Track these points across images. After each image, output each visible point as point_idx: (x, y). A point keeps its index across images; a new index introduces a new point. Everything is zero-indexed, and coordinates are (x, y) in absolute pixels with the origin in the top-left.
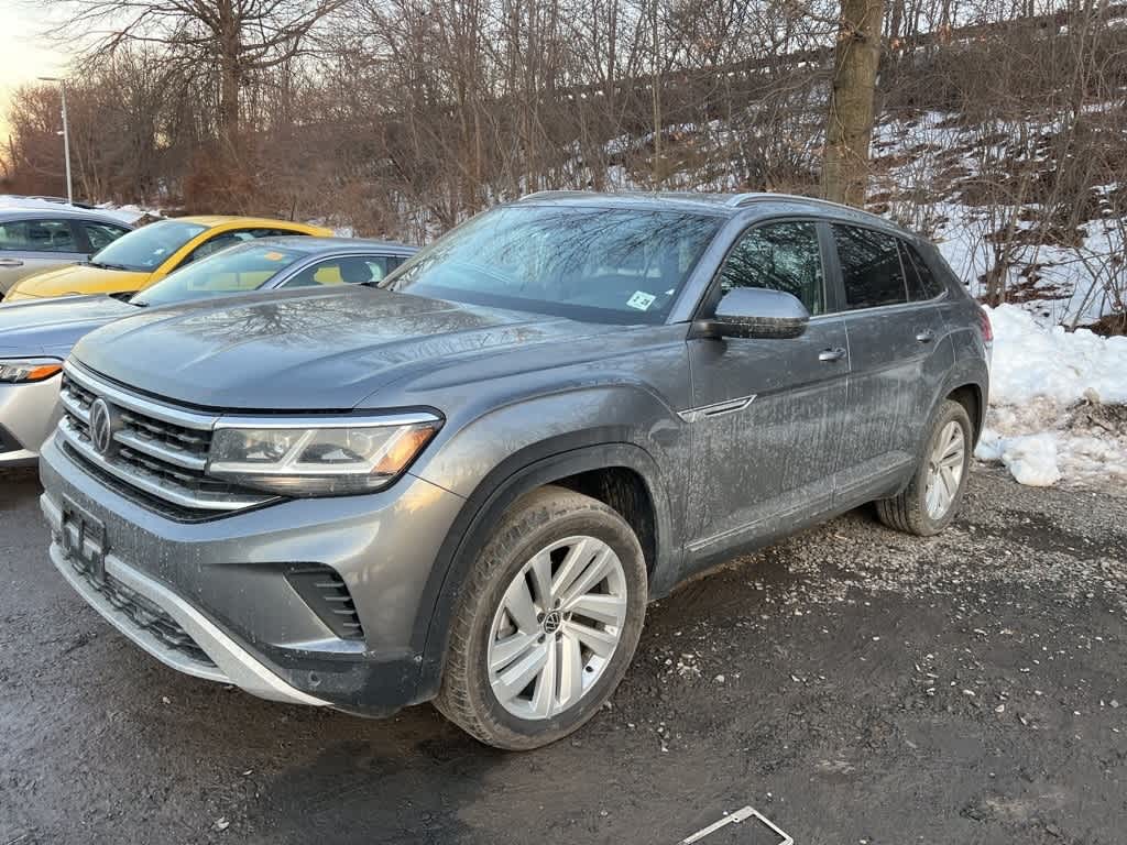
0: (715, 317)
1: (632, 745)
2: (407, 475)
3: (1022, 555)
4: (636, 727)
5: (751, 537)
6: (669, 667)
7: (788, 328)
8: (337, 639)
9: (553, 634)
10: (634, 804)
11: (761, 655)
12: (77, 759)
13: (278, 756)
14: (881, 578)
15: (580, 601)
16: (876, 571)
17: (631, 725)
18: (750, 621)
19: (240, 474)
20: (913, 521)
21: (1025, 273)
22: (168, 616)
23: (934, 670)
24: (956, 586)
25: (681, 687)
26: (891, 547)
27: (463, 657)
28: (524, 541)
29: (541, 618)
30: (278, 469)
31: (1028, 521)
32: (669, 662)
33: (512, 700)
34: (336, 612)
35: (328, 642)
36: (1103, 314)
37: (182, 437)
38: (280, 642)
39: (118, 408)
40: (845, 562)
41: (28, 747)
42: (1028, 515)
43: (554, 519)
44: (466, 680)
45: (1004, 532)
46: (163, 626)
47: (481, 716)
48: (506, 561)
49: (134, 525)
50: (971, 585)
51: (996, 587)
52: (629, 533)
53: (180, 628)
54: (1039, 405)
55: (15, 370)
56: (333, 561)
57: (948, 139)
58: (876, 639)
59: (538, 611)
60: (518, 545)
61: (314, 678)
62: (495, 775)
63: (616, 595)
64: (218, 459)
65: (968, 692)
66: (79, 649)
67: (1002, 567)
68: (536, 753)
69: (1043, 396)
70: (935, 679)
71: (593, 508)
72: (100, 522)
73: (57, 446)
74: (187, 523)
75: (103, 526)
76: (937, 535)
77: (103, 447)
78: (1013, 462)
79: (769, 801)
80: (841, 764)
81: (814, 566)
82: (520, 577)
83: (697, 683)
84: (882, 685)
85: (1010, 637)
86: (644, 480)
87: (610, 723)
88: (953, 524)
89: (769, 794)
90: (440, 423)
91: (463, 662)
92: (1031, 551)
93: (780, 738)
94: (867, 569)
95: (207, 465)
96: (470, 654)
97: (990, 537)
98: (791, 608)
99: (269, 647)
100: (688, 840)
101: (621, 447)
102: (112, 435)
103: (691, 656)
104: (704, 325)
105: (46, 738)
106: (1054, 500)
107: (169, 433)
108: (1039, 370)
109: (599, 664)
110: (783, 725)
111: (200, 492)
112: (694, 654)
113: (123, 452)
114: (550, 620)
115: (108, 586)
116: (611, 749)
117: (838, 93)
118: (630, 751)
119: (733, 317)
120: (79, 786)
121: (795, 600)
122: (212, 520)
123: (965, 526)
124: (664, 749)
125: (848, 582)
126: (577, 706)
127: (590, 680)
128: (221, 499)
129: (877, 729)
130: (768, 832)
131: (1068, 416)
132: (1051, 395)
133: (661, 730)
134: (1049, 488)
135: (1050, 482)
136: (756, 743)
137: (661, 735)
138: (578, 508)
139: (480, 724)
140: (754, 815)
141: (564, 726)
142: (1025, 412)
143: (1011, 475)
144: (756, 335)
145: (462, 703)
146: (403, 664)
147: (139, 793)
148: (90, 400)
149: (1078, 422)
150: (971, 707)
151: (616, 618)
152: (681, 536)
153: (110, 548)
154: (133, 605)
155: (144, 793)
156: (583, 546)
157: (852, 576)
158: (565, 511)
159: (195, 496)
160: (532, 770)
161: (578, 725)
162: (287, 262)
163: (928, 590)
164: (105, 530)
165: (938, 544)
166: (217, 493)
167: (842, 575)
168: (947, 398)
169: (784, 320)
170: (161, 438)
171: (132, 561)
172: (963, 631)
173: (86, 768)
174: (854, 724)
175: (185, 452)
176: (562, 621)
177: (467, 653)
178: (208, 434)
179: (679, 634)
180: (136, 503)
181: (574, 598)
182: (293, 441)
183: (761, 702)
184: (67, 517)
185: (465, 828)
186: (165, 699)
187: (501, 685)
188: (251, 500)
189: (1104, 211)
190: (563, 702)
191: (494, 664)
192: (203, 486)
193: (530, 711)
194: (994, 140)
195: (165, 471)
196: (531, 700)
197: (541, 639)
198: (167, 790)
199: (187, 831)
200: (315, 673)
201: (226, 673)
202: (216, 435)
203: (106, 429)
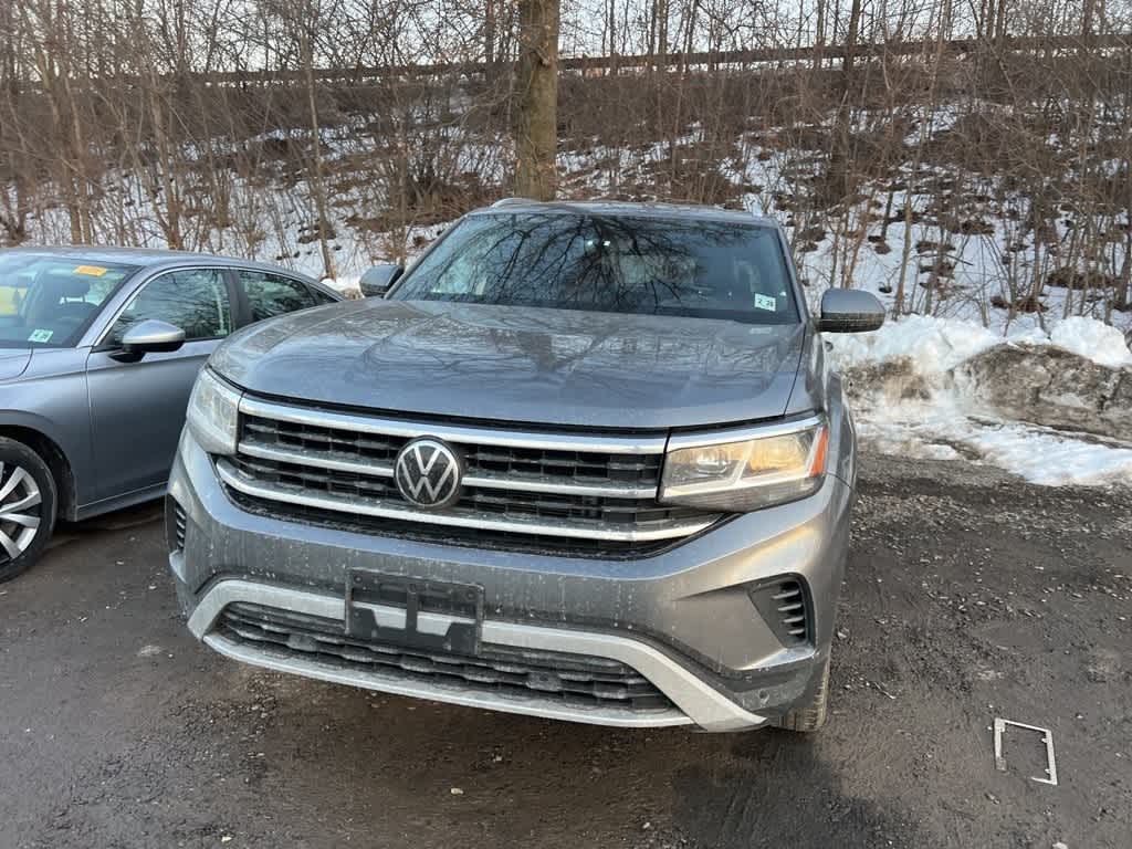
2: (828, 475)
8: (785, 650)
19: (698, 497)
22: (625, 665)
30: (732, 484)
34: (788, 621)
35: (778, 656)
37: (612, 466)
46: (601, 683)
53: (640, 677)
56: (799, 568)
58: (879, 580)
61: (762, 696)
64: (674, 482)
72: (473, 585)
75: (480, 589)
77: (441, 498)
79: (998, 711)
80: (992, 673)
87: (832, 690)
89: (991, 706)
95: (659, 493)
99: (733, 672)
102: (459, 481)
113: (481, 498)
122: (668, 551)
124: (893, 698)
130: (1027, 731)
137: (874, 688)
140: (1006, 723)
148: (379, 446)
154: (526, 673)
159: (635, 529)
162: (119, 277)
164: (484, 593)
171: (547, 618)
178: (660, 459)
188: (703, 522)
200: (764, 690)
201: (688, 713)
202: (670, 458)
203: (451, 473)
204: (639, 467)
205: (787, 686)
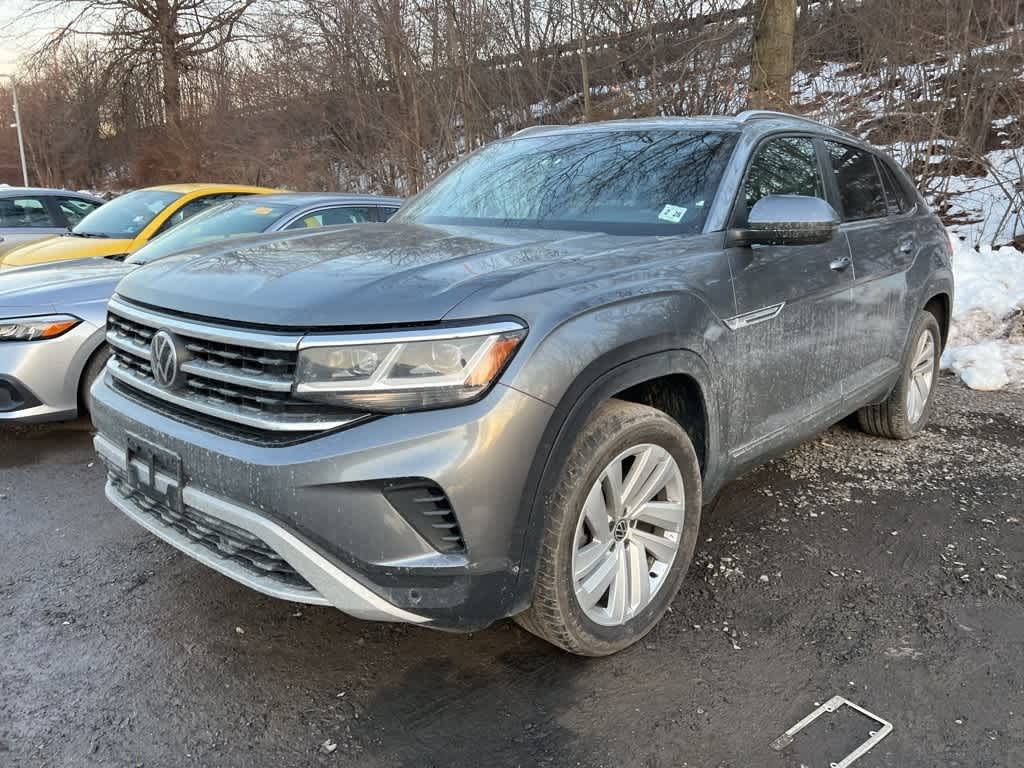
0: (748, 226)
1: (705, 645)
2: (498, 386)
3: (999, 451)
4: (702, 628)
5: (780, 443)
6: (713, 571)
7: (823, 232)
8: (438, 554)
9: (622, 542)
10: (725, 700)
11: (794, 554)
12: (166, 693)
13: (365, 676)
14: (878, 479)
15: (645, 509)
16: (871, 473)
17: (697, 626)
18: (770, 524)
19: (329, 394)
20: (895, 426)
21: (937, 202)
22: (261, 541)
23: (959, 558)
24: (950, 482)
25: (730, 589)
26: (877, 451)
27: (553, 566)
28: (601, 449)
29: (612, 525)
30: (367, 385)
31: (991, 421)
32: (710, 566)
33: (592, 608)
34: (437, 526)
35: (427, 557)
36: (1017, 234)
37: (262, 360)
38: (381, 560)
39: (183, 339)
40: (839, 466)
41: (112, 685)
42: (990, 416)
43: (626, 427)
44: (556, 590)
45: (973, 432)
46: (254, 553)
47: (570, 625)
48: (586, 468)
49: (216, 454)
50: (963, 480)
51: (984, 480)
52: (687, 441)
53: (275, 553)
54: (976, 317)
55: (28, 329)
56: (434, 474)
57: (852, 86)
58: (894, 533)
59: (610, 519)
60: (596, 454)
61: (415, 595)
62: (581, 682)
63: (674, 502)
64: (304, 379)
65: (1000, 576)
66: (140, 588)
67: (983, 463)
68: (613, 659)
69: (979, 309)
70: (963, 567)
71: (657, 416)
72: (175, 454)
73: (109, 387)
74: (275, 446)
75: (179, 458)
76: (914, 438)
77: (169, 380)
78: (963, 370)
79: (853, 690)
80: (908, 651)
81: (813, 471)
82: (598, 485)
83: (745, 584)
84: (917, 575)
85: (1017, 524)
86: (699, 387)
87: (675, 626)
88: (926, 428)
89: (852, 683)
90: (524, 333)
91: (553, 571)
92: (1005, 447)
93: (841, 629)
94: (862, 472)
95: (293, 387)
96: (558, 563)
97: (963, 437)
98: (805, 511)
99: (369, 566)
100: (790, 732)
101: (682, 353)
102: (178, 368)
103: (730, 560)
104: (738, 233)
105: (129, 674)
106: (1007, 401)
107: (247, 358)
108: (971, 286)
109: (662, 569)
110: (839, 617)
111: (285, 415)
112: (731, 557)
113: (192, 383)
114: (619, 528)
115: (185, 520)
116: (686, 650)
117: (760, 41)
118: (704, 650)
119: (768, 225)
120: (176, 720)
121: (806, 503)
122: (302, 442)
123: (936, 429)
124: (736, 647)
125: (849, 484)
126: (645, 611)
127: (655, 585)
128: (309, 420)
129: (930, 615)
130: (863, 719)
131: (1004, 326)
132: (986, 308)
133: (726, 629)
134: (999, 391)
135: (999, 387)
136: (822, 636)
137: (728, 634)
138: (645, 416)
139: (568, 632)
140: (845, 704)
141: (637, 631)
142: (964, 325)
143: (962, 381)
144: (790, 242)
145: (551, 612)
146: (503, 575)
147: (237, 721)
148: (146, 335)
149: (1014, 330)
150: (1007, 590)
151: (675, 524)
152: (726, 443)
153: (188, 480)
154: (214, 535)
155: (242, 720)
156: (648, 454)
157: (849, 478)
158: (633, 419)
159: (280, 420)
160: (616, 675)
161: (648, 630)
162: (277, 215)
163: (925, 487)
164: (181, 462)
165: (919, 446)
166: (305, 415)
167: (842, 478)
168: (925, 309)
169: (820, 224)
170: (236, 364)
171: (216, 490)
172: (971, 522)
173: (177, 701)
174: (907, 612)
175: (266, 376)
176: (629, 528)
177: (556, 563)
178: (293, 355)
179: (710, 540)
180: (212, 432)
181: (639, 507)
182: (383, 356)
183: (811, 597)
184: (131, 454)
185: (568, 734)
186: (238, 629)
187: (584, 592)
188: (342, 419)
189: (1003, 143)
190: (634, 609)
191: (576, 574)
192: (288, 409)
193: (607, 617)
194: (893, 83)
195: (244, 397)
196: (606, 607)
197: (612, 548)
198: (265, 716)
199: (295, 755)
200: (417, 590)
201: (325, 595)
202: (302, 354)
203: (172, 361)
204: (277, 362)
205: (444, 591)
